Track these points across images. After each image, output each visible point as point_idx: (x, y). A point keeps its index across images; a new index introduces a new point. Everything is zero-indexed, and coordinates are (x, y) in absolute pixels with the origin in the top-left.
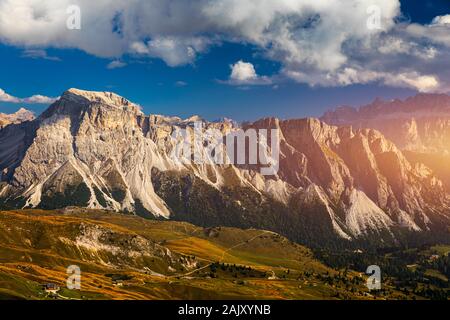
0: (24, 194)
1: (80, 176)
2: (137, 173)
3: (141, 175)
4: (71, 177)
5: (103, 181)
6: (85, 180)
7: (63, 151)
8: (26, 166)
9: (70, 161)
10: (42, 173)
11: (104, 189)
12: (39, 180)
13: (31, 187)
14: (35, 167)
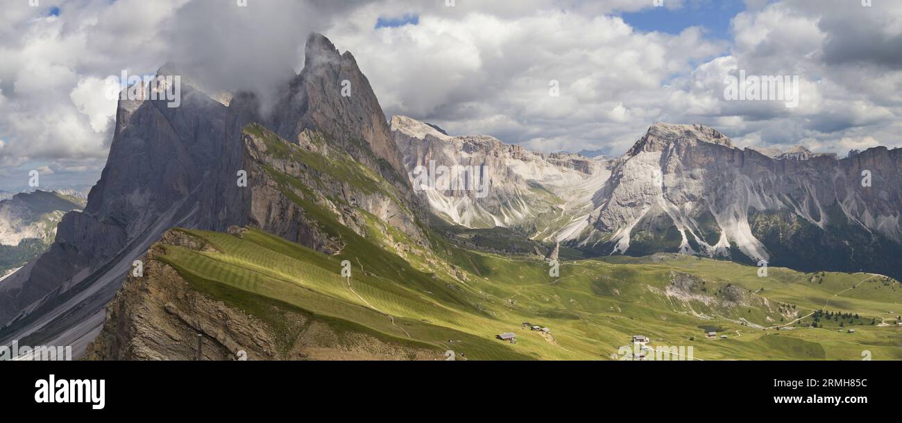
0: (611, 239)
1: (670, 218)
2: (732, 214)
3: (737, 216)
4: (661, 220)
5: (695, 224)
6: (675, 222)
7: (651, 192)
8: (613, 209)
9: (659, 203)
10: (630, 216)
11: (696, 233)
12: (626, 223)
13: (619, 231)
14: (623, 210)
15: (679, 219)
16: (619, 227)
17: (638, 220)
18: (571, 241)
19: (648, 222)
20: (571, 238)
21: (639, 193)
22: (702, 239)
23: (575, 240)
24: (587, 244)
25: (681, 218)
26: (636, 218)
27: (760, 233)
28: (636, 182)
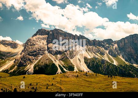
0: (25, 69)
1: (52, 60)
2: (77, 59)
3: (79, 60)
4: (47, 61)
5: (63, 63)
6: (54, 62)
7: (43, 49)
8: (26, 56)
9: (47, 54)
10: (34, 59)
11: (64, 66)
12: (32, 62)
13: (28, 66)
14: (30, 57)
15: (55, 61)
16: (29, 64)
17: (37, 61)
18: (5, 70)
19: (42, 61)
20: (6, 69)
21: (38, 50)
22: (67, 70)
23: (8, 70)
24: (13, 71)
25: (56, 60)
26: (36, 60)
27: (91, 67)
28: (36, 46)
